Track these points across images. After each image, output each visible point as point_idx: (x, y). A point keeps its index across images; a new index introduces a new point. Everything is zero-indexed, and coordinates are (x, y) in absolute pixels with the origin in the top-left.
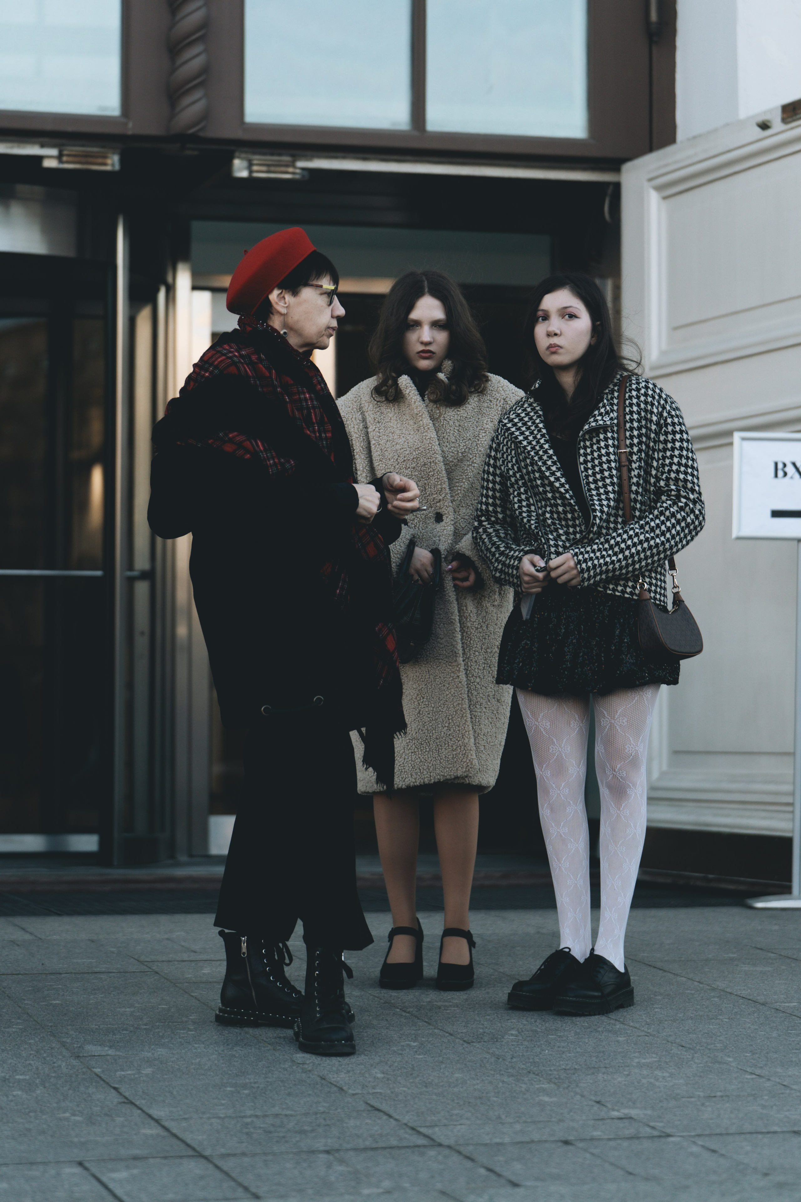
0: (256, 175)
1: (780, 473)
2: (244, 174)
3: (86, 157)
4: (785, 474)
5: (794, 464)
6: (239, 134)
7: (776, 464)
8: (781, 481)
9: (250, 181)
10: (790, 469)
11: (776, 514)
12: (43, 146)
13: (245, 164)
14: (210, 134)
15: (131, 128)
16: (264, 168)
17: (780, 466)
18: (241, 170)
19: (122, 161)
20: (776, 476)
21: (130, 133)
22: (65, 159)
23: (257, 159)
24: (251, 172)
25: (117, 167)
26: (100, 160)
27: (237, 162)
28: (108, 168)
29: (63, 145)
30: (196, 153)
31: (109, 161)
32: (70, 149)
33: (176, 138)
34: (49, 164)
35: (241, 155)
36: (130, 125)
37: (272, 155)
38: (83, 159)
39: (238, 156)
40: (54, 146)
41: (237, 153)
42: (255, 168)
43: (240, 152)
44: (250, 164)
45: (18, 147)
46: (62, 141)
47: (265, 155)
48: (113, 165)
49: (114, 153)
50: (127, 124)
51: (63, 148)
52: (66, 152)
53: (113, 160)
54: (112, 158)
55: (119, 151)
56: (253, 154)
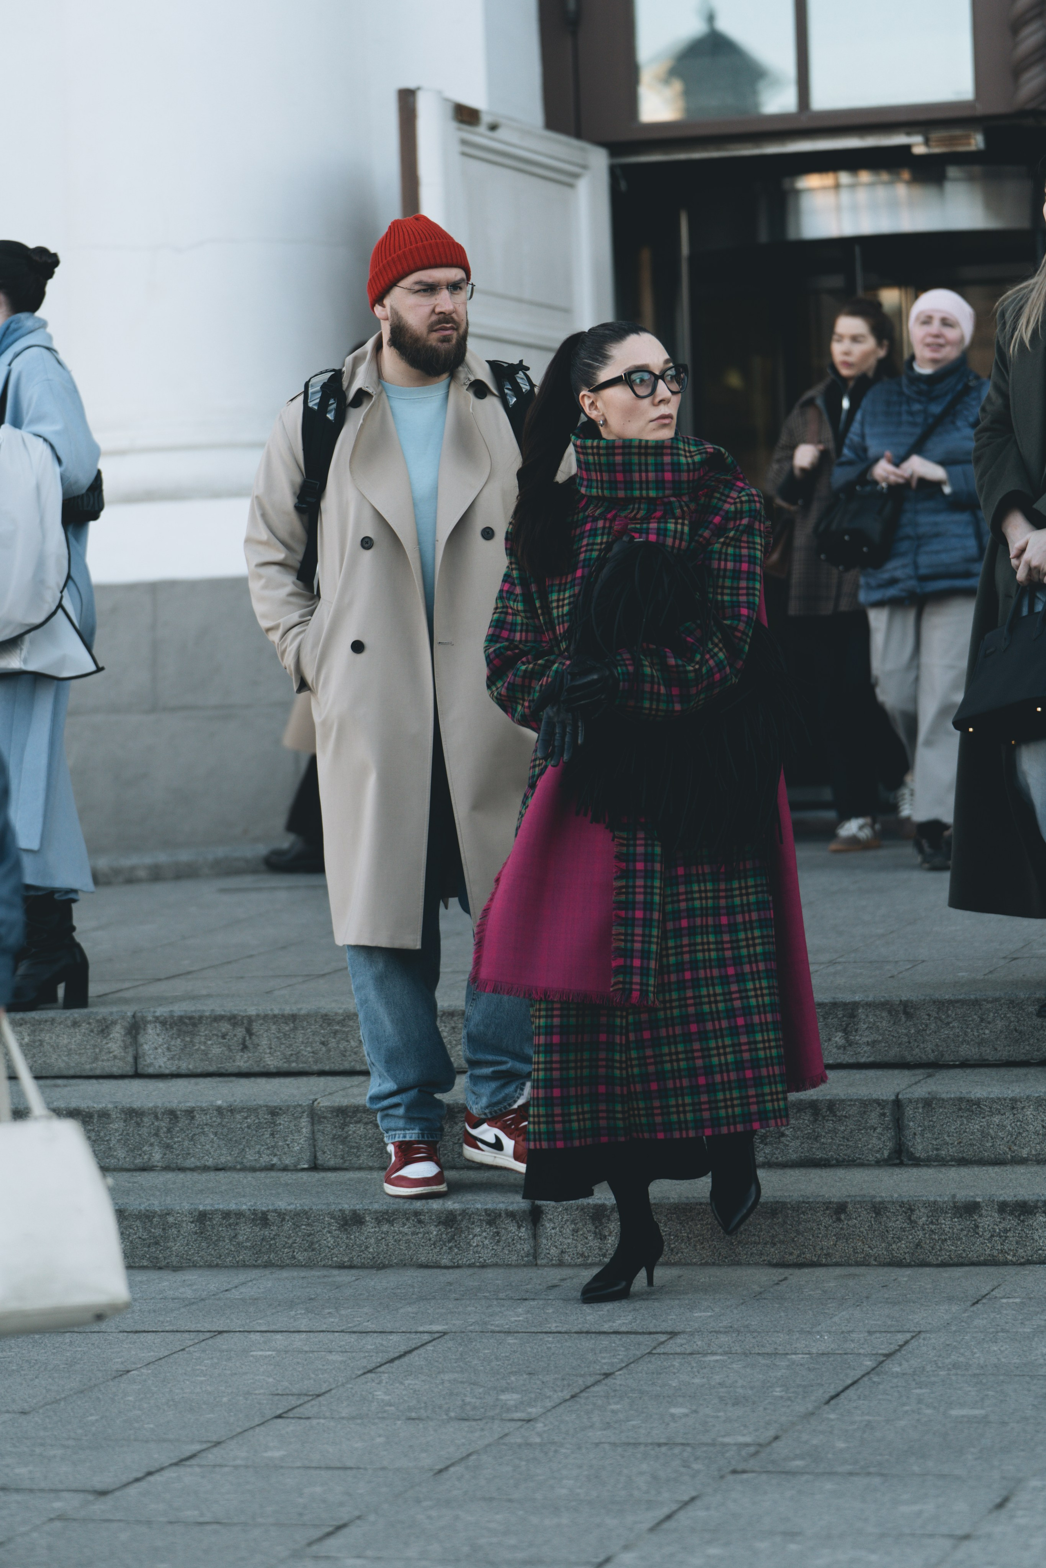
3: (952, 140)
12: (909, 134)
15: (980, 110)
19: (987, 140)
22: (931, 144)
25: (982, 147)
26: (965, 142)
28: (974, 148)
29: (926, 132)
31: (973, 142)
32: (935, 135)
33: (1022, 114)
34: (920, 149)
36: (978, 107)
38: (948, 142)
40: (918, 134)
45: (885, 138)
46: (923, 129)
48: (977, 145)
49: (976, 133)
50: (975, 106)
51: (928, 134)
52: (931, 138)
53: (977, 140)
54: (975, 138)
55: (980, 130)
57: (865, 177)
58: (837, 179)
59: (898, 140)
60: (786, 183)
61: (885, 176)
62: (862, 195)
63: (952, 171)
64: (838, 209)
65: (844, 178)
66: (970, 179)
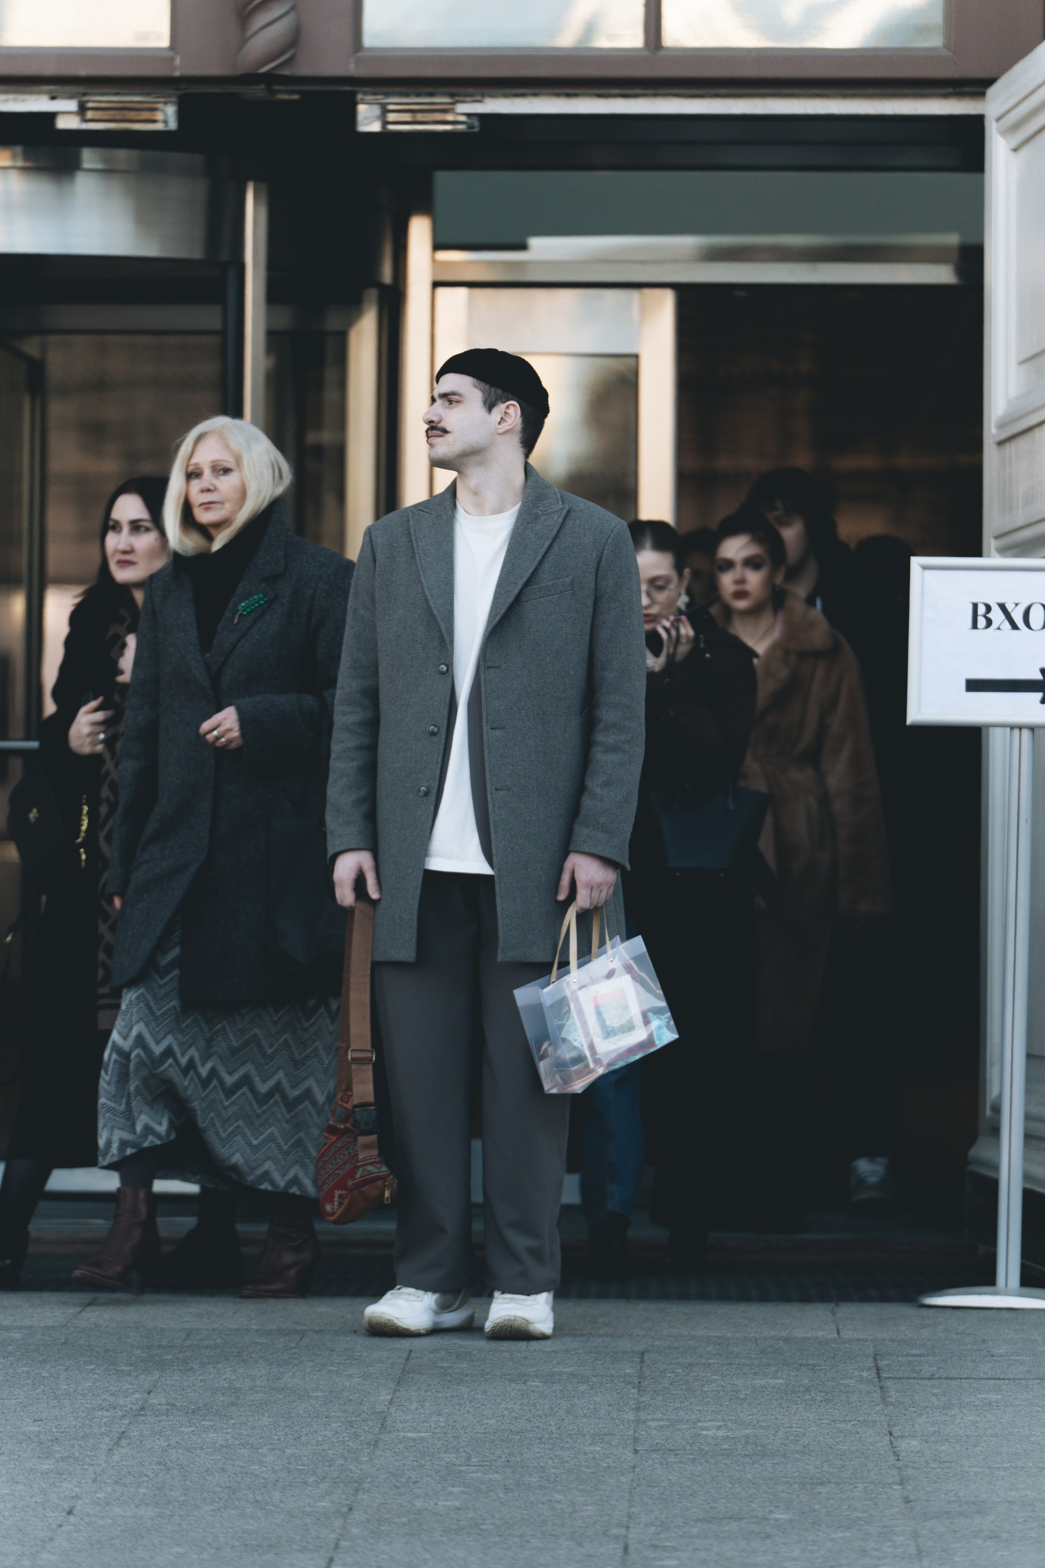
0: (391, 127)
1: (981, 622)
2: (375, 127)
3: (122, 111)
4: (989, 623)
5: (1002, 607)
6: (352, 69)
7: (975, 606)
8: (982, 633)
9: (384, 137)
10: (997, 615)
11: (974, 685)
12: (51, 97)
13: (376, 110)
14: (303, 69)
15: (179, 68)
16: (407, 117)
17: (982, 610)
18: (369, 123)
19: (181, 116)
20: (975, 626)
21: (177, 74)
22: (90, 115)
23: (394, 102)
24: (385, 123)
25: (173, 125)
26: (145, 115)
27: (362, 109)
28: (159, 126)
29: (85, 94)
30: (296, 97)
31: (159, 116)
32: (96, 100)
33: (250, 78)
34: (67, 123)
35: (370, 98)
36: (178, 61)
37: (418, 95)
38: (118, 115)
39: (362, 99)
40: (71, 97)
41: (359, 97)
42: (391, 117)
43: (366, 94)
44: (385, 111)
45: (15, 100)
46: (81, 89)
47: (407, 95)
48: (165, 122)
49: (166, 103)
50: (172, 59)
51: (86, 98)
52: (90, 105)
53: (165, 114)
54: (163, 111)
55: (174, 99)
56: (387, 95)
59: (37, 104)
63: (89, 157)
66: (108, 172)
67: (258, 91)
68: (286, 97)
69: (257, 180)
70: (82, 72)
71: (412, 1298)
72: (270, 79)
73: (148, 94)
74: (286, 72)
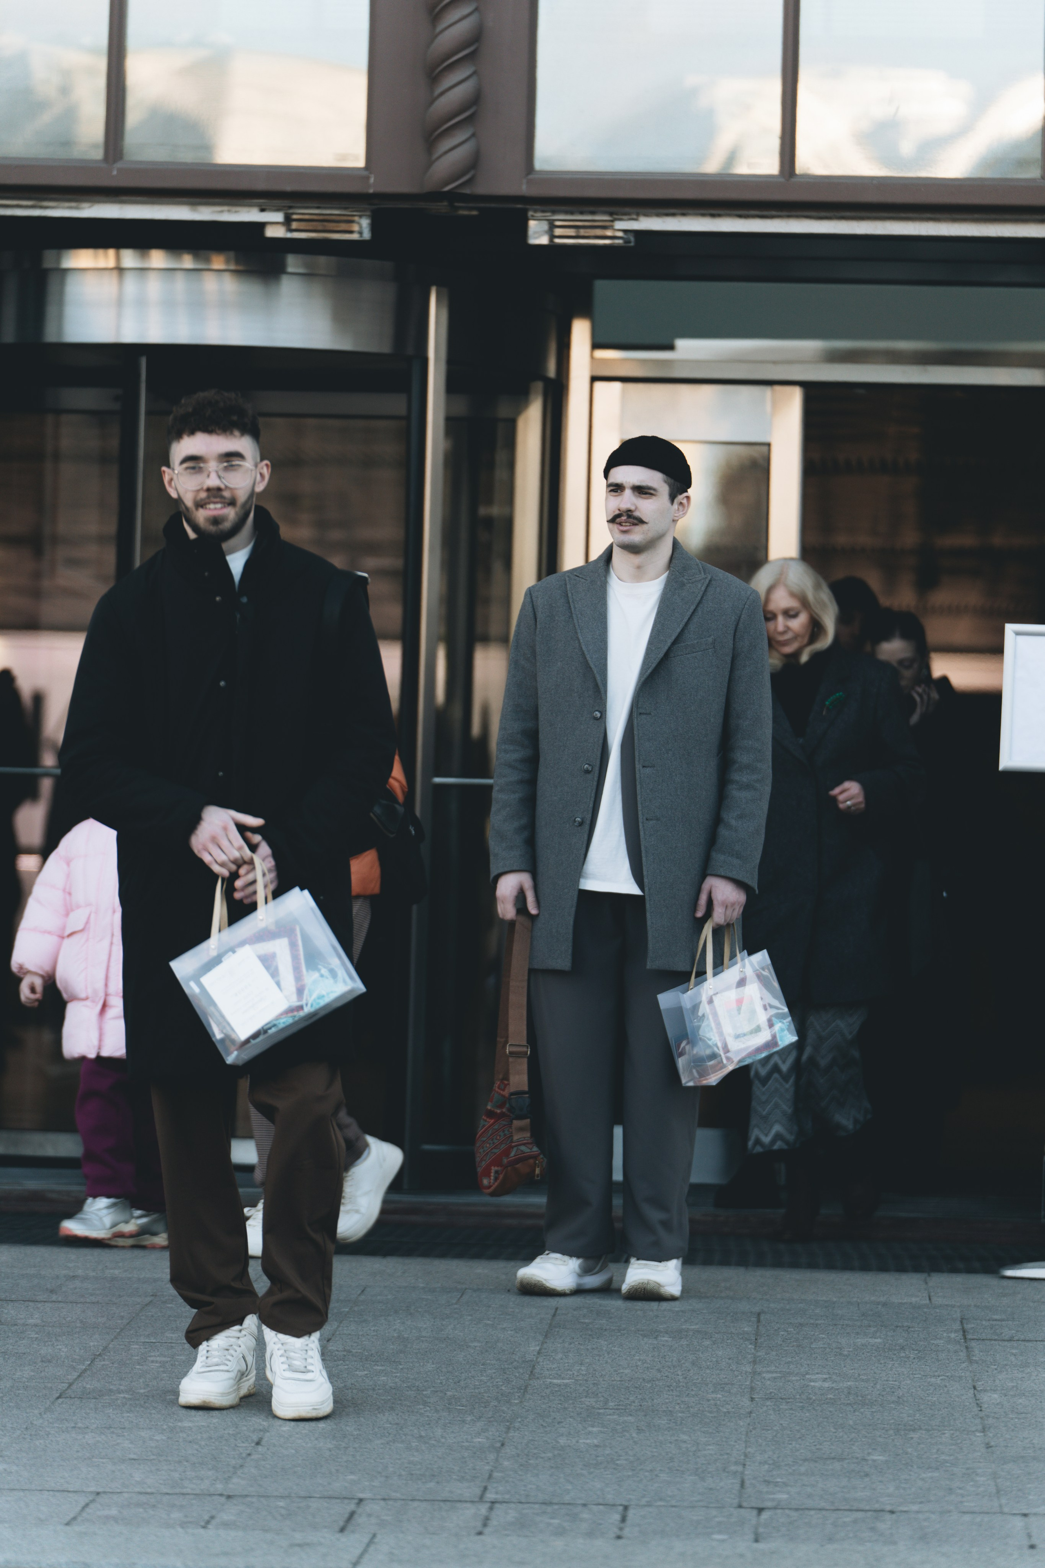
0: (557, 241)
2: (544, 240)
3: (325, 223)
6: (524, 189)
9: (551, 249)
12: (262, 209)
13: (545, 226)
14: (482, 188)
15: (373, 185)
16: (571, 232)
18: (539, 235)
19: (374, 228)
21: (371, 191)
22: (294, 225)
23: (560, 218)
24: (552, 237)
25: (367, 235)
26: (343, 226)
27: (532, 224)
28: (355, 237)
29: (290, 207)
30: (475, 213)
31: (356, 228)
32: (301, 212)
33: (435, 196)
34: (274, 232)
35: (539, 214)
36: (372, 180)
37: (582, 213)
38: (319, 226)
39: (533, 216)
40: (278, 210)
41: (530, 213)
42: (558, 232)
43: (535, 211)
44: (552, 226)
45: (229, 211)
46: (287, 203)
47: (572, 213)
48: (361, 233)
49: (360, 216)
50: (368, 178)
51: (291, 211)
52: (295, 217)
53: (361, 226)
54: (359, 223)
55: (368, 213)
56: (554, 212)
57: (158, 259)
58: (118, 258)
59: (249, 215)
60: (48, 259)
61: (187, 261)
62: (154, 286)
63: (293, 263)
64: (120, 302)
65: (129, 258)
66: (309, 276)
67: (442, 207)
68: (466, 213)
69: (439, 285)
70: (289, 188)
71: (559, 1262)
72: (453, 197)
73: (345, 208)
74: (467, 191)
